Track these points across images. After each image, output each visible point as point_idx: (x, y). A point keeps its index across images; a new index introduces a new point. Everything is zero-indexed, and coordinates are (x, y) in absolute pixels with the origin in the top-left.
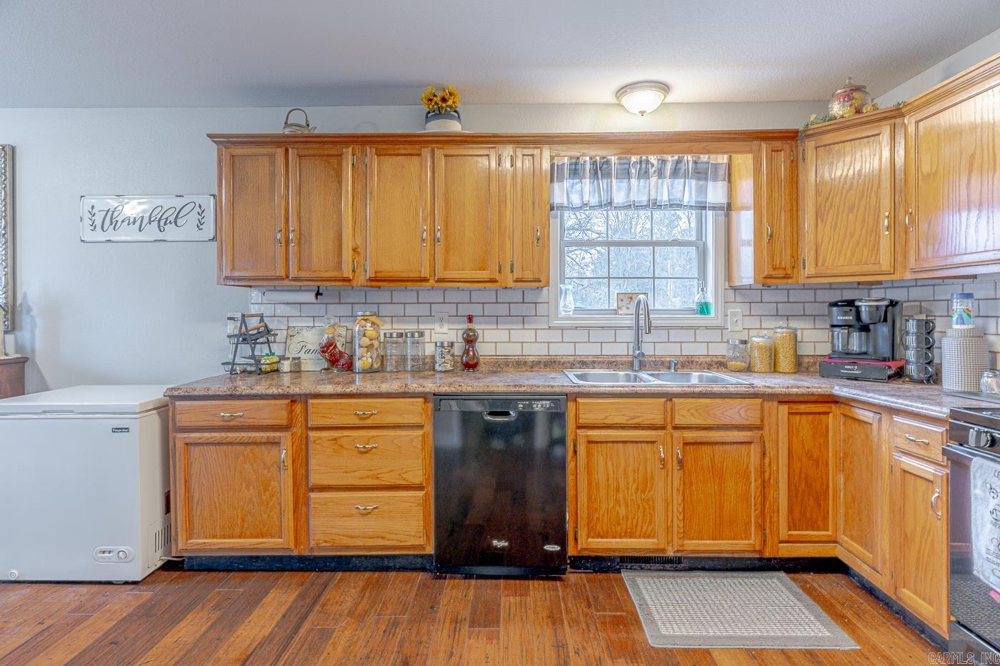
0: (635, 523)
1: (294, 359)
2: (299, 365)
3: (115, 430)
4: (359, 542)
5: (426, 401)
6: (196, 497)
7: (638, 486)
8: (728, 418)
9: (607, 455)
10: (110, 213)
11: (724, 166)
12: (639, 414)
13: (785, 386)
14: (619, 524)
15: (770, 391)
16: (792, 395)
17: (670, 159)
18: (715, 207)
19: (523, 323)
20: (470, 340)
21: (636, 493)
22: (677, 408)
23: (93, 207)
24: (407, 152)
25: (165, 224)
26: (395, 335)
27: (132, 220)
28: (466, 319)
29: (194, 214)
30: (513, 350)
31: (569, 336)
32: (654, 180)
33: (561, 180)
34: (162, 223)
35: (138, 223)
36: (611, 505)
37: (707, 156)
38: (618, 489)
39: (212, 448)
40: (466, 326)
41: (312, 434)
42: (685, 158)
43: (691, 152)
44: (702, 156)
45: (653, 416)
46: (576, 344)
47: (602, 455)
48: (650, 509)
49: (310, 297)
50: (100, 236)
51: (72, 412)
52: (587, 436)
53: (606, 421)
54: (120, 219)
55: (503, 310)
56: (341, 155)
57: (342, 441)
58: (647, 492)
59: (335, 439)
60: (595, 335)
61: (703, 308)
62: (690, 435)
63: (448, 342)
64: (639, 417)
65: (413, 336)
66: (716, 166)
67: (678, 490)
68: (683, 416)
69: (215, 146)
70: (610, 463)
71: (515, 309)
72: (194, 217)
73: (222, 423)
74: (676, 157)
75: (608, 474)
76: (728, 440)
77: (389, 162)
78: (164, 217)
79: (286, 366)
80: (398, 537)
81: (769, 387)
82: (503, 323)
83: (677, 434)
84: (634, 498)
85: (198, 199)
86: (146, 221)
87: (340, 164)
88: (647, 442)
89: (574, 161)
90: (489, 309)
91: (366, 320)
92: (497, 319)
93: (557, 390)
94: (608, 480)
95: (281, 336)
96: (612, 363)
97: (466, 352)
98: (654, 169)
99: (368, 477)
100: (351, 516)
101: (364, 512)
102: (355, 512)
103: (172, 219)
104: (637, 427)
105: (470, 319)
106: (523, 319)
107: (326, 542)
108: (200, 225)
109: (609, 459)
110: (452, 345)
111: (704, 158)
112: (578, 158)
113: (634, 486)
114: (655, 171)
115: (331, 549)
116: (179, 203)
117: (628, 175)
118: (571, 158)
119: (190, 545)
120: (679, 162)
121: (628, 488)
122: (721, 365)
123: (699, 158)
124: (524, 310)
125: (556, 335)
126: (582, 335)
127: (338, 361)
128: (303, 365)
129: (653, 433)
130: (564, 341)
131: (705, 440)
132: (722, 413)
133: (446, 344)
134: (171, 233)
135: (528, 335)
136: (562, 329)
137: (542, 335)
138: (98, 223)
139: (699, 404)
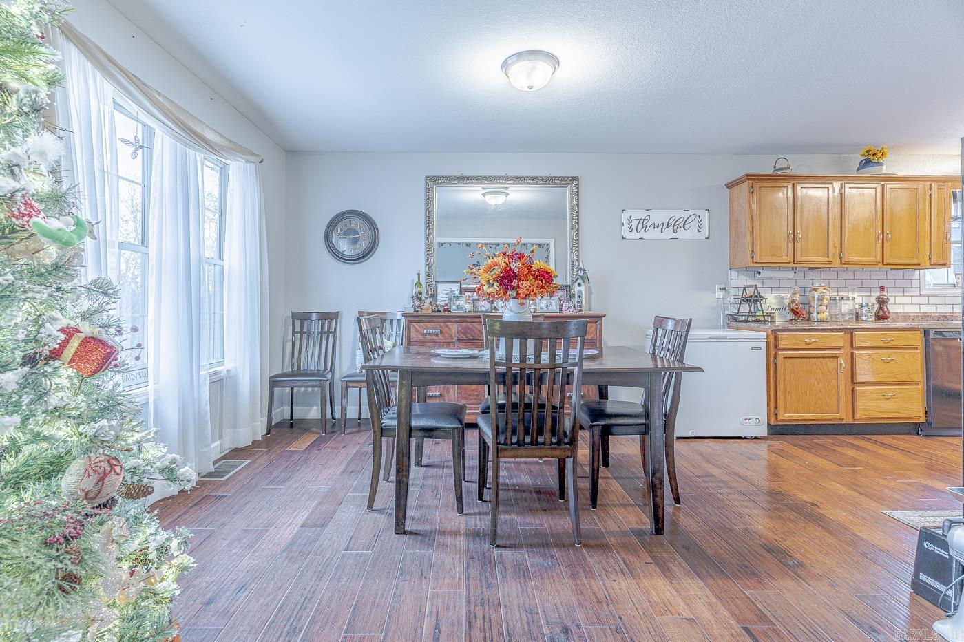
3: (753, 348)
4: (885, 415)
6: (788, 390)
10: (642, 221)
19: (904, 292)
20: (882, 302)
23: (631, 217)
25: (677, 228)
27: (656, 225)
29: (696, 221)
31: (932, 300)
34: (675, 227)
35: (660, 227)
39: (798, 360)
41: (856, 352)
50: (635, 235)
51: (725, 338)
54: (648, 224)
57: (874, 356)
59: (870, 355)
71: (899, 283)
72: (695, 223)
73: (804, 346)
78: (677, 223)
80: (907, 412)
85: (698, 212)
86: (665, 225)
90: (890, 283)
97: (881, 308)
100: (879, 400)
101: (887, 397)
102: (882, 397)
103: (681, 225)
105: (882, 289)
106: (904, 289)
107: (865, 415)
108: (699, 230)
115: (866, 419)
116: (686, 215)
119: (786, 416)
125: (925, 300)
127: (802, 314)
130: (930, 303)
134: (681, 233)
135: (908, 300)
136: (927, 296)
137: (916, 300)
138: (634, 227)
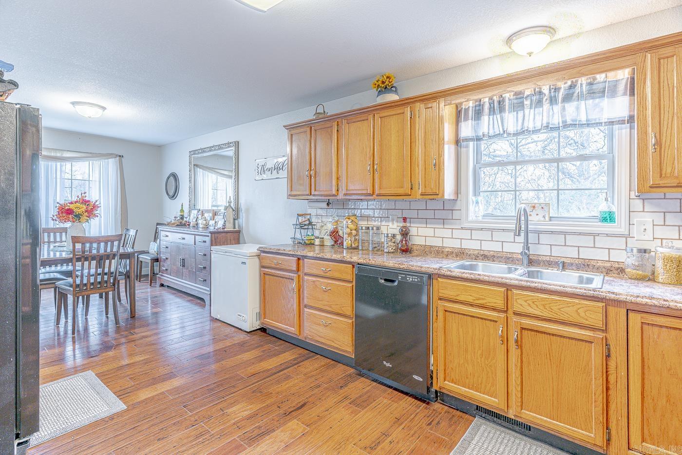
0: (480, 381)
1: (321, 238)
2: (323, 242)
4: (323, 341)
5: (353, 266)
7: (482, 353)
8: (565, 314)
9: (458, 323)
10: (263, 166)
11: (624, 82)
12: (483, 297)
13: (635, 295)
14: (467, 378)
15: (612, 296)
16: (641, 304)
17: (562, 86)
18: (613, 122)
19: (444, 224)
20: (405, 233)
21: (481, 358)
22: (515, 297)
23: (258, 165)
24: (361, 119)
26: (364, 228)
27: (269, 169)
28: (402, 219)
30: (437, 243)
31: (476, 235)
32: (546, 106)
33: (466, 119)
34: (278, 169)
35: (271, 170)
36: (462, 362)
37: (603, 75)
38: (466, 351)
40: (402, 224)
41: (305, 277)
42: (579, 82)
43: (583, 75)
44: (598, 76)
45: (495, 301)
46: (482, 242)
47: (455, 322)
48: (492, 373)
49: (324, 205)
52: (444, 306)
53: (458, 298)
54: (266, 169)
55: (430, 214)
56: (332, 127)
57: (317, 283)
58: (490, 360)
59: (314, 282)
60: (497, 236)
61: (608, 218)
62: (527, 322)
63: (391, 234)
64: (483, 299)
65: (373, 229)
66: (616, 83)
67: (516, 365)
68: (521, 305)
69: (287, 130)
70: (461, 330)
71: (439, 214)
73: (274, 266)
74: (569, 83)
75: (459, 338)
76: (565, 334)
77: (353, 126)
78: (279, 167)
79: (317, 242)
80: (339, 343)
81: (613, 293)
82: (431, 223)
83: (515, 319)
84: (479, 361)
86: (273, 169)
87: (332, 132)
88: (491, 320)
89: (477, 103)
90: (422, 214)
91: (349, 218)
92: (426, 221)
93: (423, 270)
94: (459, 342)
95: (318, 226)
96: (508, 259)
98: (546, 98)
99: (327, 305)
100: (319, 325)
101: (325, 324)
102: (322, 323)
103: (281, 167)
104: (482, 307)
105: (405, 219)
106: (444, 221)
107: (310, 336)
109: (460, 327)
110: (394, 236)
111: (600, 77)
112: (480, 100)
113: (480, 352)
114: (546, 99)
115: (311, 339)
116: (283, 159)
117: (521, 106)
118: (476, 101)
120: (572, 87)
121: (474, 352)
122: (619, 271)
123: (595, 79)
124: (442, 215)
125: (466, 234)
126: (487, 235)
127: (338, 241)
128: (325, 242)
129: (495, 314)
130: (473, 238)
131: (543, 330)
132: (559, 309)
133: (390, 235)
135: (447, 233)
136: (471, 229)
137: (457, 233)
138: (260, 171)
139: (537, 298)
